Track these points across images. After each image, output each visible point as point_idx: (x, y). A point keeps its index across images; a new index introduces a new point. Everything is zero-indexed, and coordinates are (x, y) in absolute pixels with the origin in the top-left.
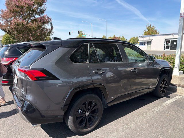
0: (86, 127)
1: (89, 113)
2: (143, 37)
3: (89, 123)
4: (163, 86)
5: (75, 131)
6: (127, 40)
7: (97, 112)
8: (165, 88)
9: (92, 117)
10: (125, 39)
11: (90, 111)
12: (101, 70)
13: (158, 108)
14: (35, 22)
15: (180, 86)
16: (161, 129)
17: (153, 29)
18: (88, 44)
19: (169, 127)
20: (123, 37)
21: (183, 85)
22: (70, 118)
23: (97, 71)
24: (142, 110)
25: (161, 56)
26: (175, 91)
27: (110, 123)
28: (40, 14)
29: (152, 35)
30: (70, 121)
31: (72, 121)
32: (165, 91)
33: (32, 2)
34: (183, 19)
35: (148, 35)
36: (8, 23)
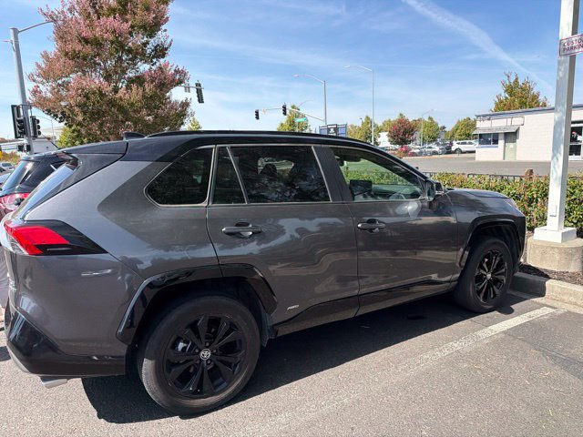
0: (199, 393)
1: (212, 354)
2: (489, 119)
3: (213, 382)
4: (489, 276)
5: (164, 402)
6: (444, 128)
7: (240, 351)
8: (495, 281)
9: (223, 366)
10: (437, 124)
11: (217, 345)
12: (250, 226)
13: (457, 345)
14: (134, 87)
15: (561, 277)
16: (436, 410)
17: (526, 89)
18: (212, 149)
19: (466, 404)
20: (430, 118)
21: (574, 273)
22: (147, 367)
23: (234, 229)
25: (517, 179)
26: (541, 293)
28: (154, 60)
29: (524, 110)
30: (146, 374)
31: (151, 375)
32: (497, 291)
33: (126, 26)
34: (569, 58)
35: (509, 109)
36: (59, 91)
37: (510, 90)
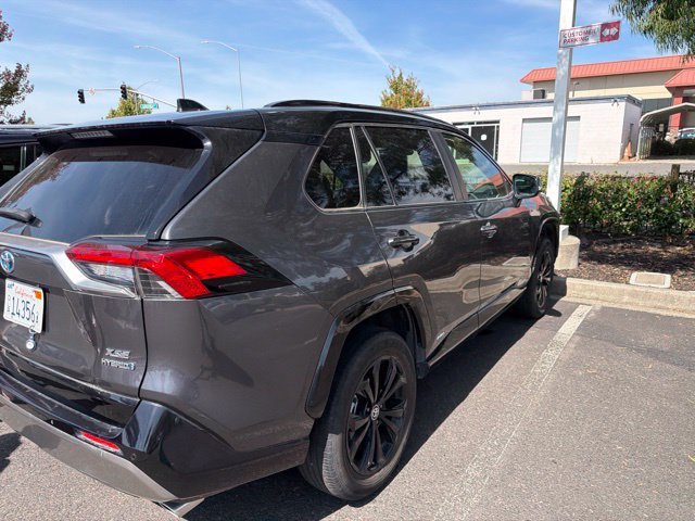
4: (542, 279)
8: (544, 284)
9: (387, 421)
12: (408, 235)
13: (552, 354)
17: (410, 86)
18: (348, 128)
19: (621, 410)
22: (333, 442)
23: (398, 239)
24: (509, 367)
26: (562, 293)
27: (436, 434)
29: (411, 109)
32: (546, 294)
37: (396, 87)
